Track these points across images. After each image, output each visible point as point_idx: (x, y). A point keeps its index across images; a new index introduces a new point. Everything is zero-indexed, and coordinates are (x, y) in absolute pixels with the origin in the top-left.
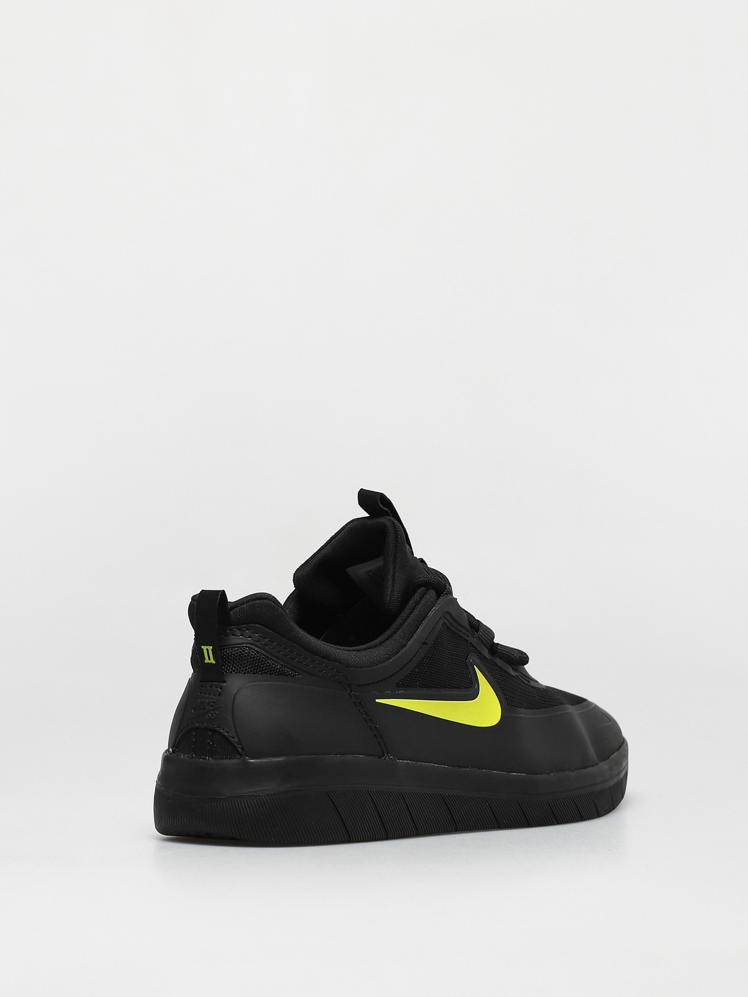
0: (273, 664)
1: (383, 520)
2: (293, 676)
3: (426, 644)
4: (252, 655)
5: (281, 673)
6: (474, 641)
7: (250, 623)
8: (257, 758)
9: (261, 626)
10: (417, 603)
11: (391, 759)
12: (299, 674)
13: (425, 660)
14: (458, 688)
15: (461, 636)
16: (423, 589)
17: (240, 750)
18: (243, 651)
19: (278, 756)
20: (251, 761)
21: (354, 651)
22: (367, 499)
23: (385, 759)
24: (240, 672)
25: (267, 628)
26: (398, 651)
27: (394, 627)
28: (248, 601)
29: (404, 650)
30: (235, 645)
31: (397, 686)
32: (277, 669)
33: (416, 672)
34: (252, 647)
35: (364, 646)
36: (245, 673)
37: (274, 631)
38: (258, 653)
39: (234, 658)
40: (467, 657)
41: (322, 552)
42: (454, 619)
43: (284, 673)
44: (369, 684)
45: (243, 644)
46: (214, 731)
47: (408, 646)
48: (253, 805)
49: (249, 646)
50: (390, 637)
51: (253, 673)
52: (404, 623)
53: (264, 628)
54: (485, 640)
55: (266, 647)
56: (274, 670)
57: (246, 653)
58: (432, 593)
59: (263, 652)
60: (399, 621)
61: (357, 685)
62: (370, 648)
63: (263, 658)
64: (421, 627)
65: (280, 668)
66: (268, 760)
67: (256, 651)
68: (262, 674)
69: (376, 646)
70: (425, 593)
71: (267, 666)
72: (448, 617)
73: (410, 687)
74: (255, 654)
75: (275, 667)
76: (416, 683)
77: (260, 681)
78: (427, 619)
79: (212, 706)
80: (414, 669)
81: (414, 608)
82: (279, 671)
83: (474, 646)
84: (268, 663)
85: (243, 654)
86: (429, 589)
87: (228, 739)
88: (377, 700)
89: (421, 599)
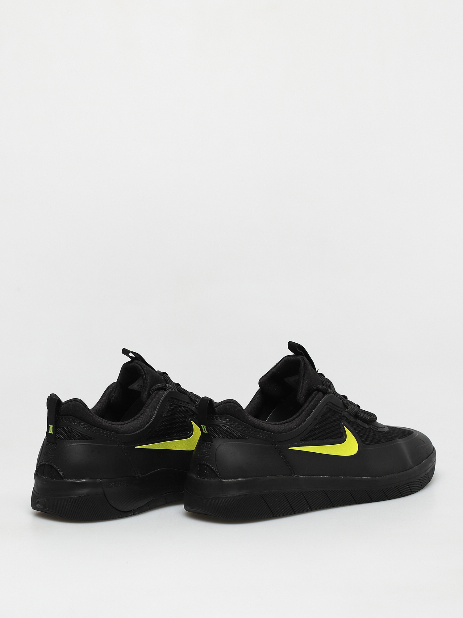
0: (236, 434)
1: (299, 357)
2: (245, 439)
3: (316, 419)
4: (225, 429)
5: (239, 438)
6: (345, 414)
7: (224, 414)
8: (227, 479)
9: (229, 416)
10: (312, 399)
11: (296, 476)
12: (248, 438)
13: (316, 427)
14: (334, 438)
15: (338, 412)
16: (316, 392)
17: (219, 476)
18: (221, 427)
19: (237, 478)
20: (224, 481)
21: (278, 424)
22: (292, 346)
23: (293, 476)
24: (219, 437)
25: (232, 416)
26: (301, 424)
27: (301, 411)
28: (224, 403)
29: (304, 423)
30: (218, 424)
31: (301, 440)
32: (238, 436)
33: (311, 433)
34: (225, 425)
35: (285, 421)
36: (222, 438)
37: (236, 418)
38: (228, 428)
39: (217, 430)
40: (340, 422)
41: (272, 370)
42: (334, 405)
43: (241, 437)
44: (285, 441)
45: (221, 424)
46: (207, 466)
47: (306, 421)
48: (224, 502)
49: (224, 425)
50: (298, 416)
51: (226, 438)
52: (305, 409)
53: (231, 416)
54: (351, 413)
55: (232, 425)
56: (236, 436)
57: (222, 428)
58: (320, 394)
59: (231, 428)
60: (303, 408)
61: (278, 442)
62: (287, 423)
63: (231, 431)
64: (314, 411)
65: (239, 435)
66: (231, 480)
67: (227, 427)
68: (230, 438)
69: (290, 421)
70: (317, 394)
71: (232, 434)
72: (330, 404)
73: (308, 440)
74: (227, 429)
75: (237, 435)
76: (311, 438)
77: (229, 442)
78: (317, 407)
79: (206, 453)
80: (310, 431)
81: (311, 401)
82: (238, 437)
83: (345, 416)
84: (233, 433)
85: (221, 429)
86: (319, 392)
87: (213, 470)
88: (289, 448)
89: (314, 397)
